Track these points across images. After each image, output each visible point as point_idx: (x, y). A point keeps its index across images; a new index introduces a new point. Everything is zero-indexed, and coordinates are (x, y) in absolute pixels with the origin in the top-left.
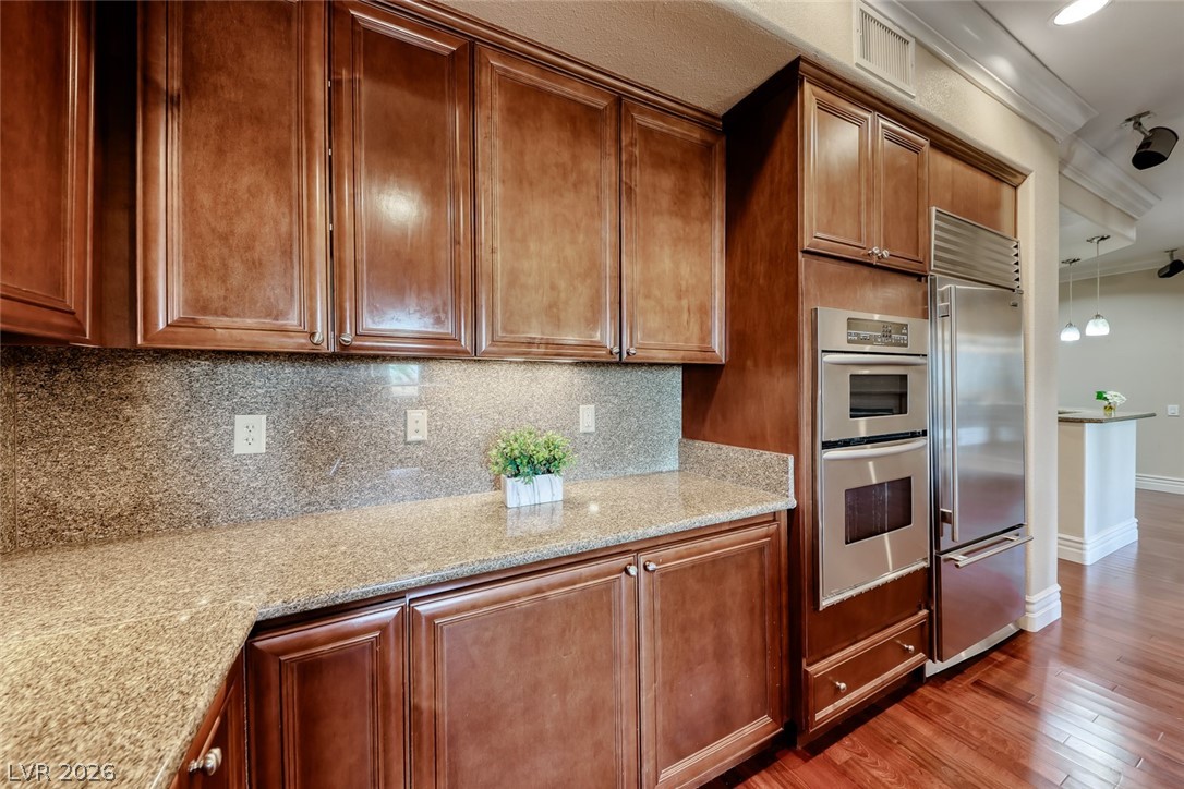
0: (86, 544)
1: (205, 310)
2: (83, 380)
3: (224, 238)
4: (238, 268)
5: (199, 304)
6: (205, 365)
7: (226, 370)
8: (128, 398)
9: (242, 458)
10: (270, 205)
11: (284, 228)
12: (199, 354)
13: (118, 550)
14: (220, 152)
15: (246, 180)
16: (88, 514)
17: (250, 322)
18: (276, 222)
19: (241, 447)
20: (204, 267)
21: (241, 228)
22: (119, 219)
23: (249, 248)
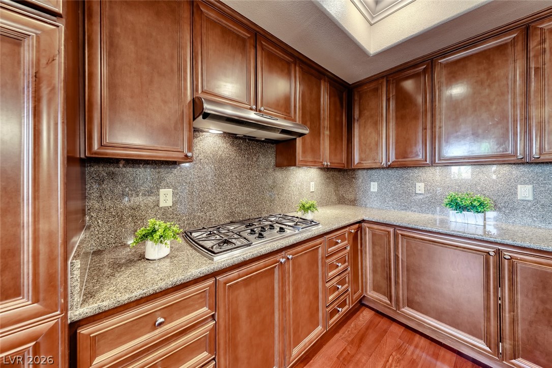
0: (348, 205)
1: (362, 160)
2: (348, 174)
3: (365, 145)
4: (367, 150)
5: (361, 159)
6: (366, 171)
7: (370, 172)
8: (354, 178)
9: (372, 192)
10: (374, 135)
11: (376, 139)
12: (364, 169)
13: (351, 206)
14: (365, 127)
15: (369, 131)
16: (348, 199)
17: (369, 162)
18: (375, 138)
19: (372, 190)
20: (362, 151)
21: (368, 142)
22: (350, 145)
23: (370, 145)
